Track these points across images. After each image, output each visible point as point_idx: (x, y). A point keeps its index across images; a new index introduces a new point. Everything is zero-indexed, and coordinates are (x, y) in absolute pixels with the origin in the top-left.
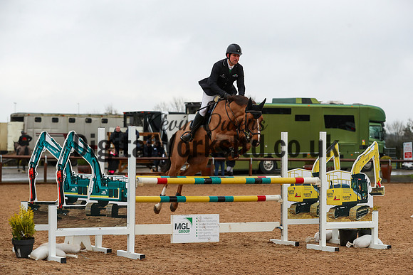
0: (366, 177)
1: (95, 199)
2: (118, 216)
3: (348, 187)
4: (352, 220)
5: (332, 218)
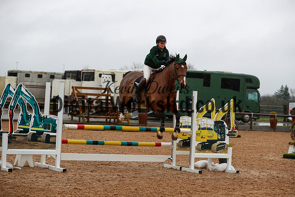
0: (225, 123)
1: (35, 131)
2: (49, 142)
3: (212, 129)
4: (214, 152)
5: (199, 150)
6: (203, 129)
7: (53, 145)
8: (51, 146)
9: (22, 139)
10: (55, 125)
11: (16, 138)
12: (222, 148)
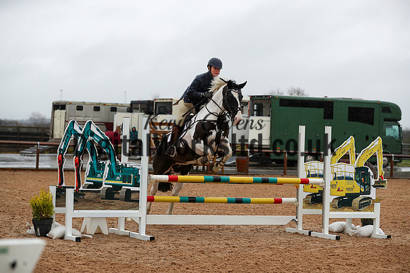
0: (370, 170)
1: (110, 184)
2: (130, 200)
3: (352, 179)
4: (355, 210)
5: (336, 208)
6: (340, 178)
7: (135, 204)
8: (133, 205)
9: (93, 196)
10: (137, 177)
11: (84, 195)
12: (366, 204)
